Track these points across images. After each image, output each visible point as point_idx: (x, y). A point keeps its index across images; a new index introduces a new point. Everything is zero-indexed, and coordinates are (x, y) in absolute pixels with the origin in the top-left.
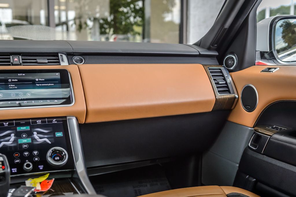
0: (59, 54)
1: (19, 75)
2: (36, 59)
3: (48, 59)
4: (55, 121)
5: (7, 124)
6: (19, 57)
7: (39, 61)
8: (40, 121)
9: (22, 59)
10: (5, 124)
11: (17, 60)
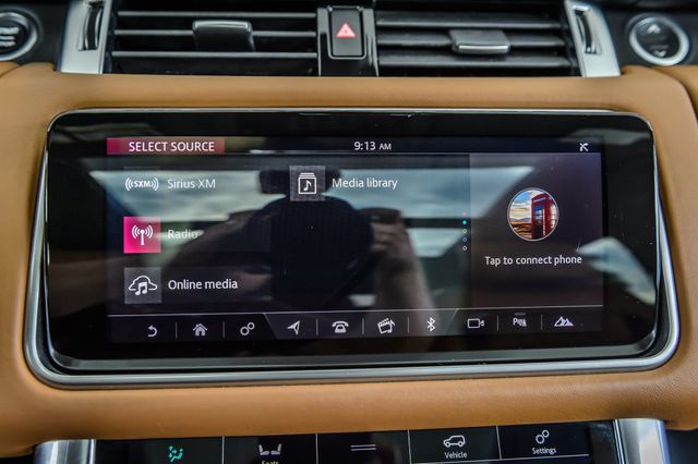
0: (571, 7)
1: (358, 145)
2: (444, 31)
3: (509, 32)
4: (548, 444)
5: (273, 453)
6: (361, 15)
7: (465, 43)
8: (461, 444)
9: (379, 30)
10: (267, 453)
11: (350, 33)
